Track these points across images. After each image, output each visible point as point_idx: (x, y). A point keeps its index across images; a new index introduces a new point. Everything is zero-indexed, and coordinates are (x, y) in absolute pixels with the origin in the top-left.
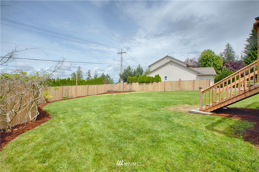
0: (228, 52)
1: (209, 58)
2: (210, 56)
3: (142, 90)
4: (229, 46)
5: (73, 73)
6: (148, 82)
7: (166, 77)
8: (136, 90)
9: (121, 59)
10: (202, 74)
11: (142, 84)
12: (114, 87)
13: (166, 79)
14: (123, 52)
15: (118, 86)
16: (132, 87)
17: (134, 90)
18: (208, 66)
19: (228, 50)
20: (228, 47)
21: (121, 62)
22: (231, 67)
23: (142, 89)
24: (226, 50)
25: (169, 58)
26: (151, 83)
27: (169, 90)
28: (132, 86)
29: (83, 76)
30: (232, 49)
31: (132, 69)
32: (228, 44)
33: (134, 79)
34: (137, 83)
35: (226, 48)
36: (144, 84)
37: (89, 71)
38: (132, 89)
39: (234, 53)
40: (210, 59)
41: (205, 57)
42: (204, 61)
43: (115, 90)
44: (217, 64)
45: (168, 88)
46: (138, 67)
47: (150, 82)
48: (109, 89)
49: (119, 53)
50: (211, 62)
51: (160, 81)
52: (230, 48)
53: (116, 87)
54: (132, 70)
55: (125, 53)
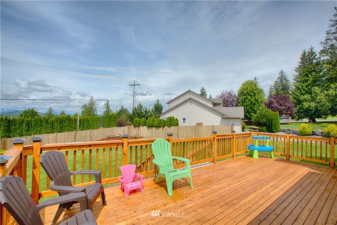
0: (282, 81)
1: (250, 91)
2: (250, 89)
3: (151, 137)
4: (282, 73)
5: (84, 106)
6: (158, 127)
7: (184, 119)
8: (144, 136)
9: (133, 93)
10: (226, 116)
11: (151, 128)
12: (117, 131)
13: (184, 122)
14: (136, 84)
15: (122, 130)
16: (139, 132)
17: (141, 136)
18: (249, 101)
19: (281, 79)
20: (282, 75)
21: (133, 97)
22: (276, 103)
23: (151, 135)
24: (280, 78)
25: (191, 93)
26: (162, 127)
27: (183, 137)
28: (140, 130)
29: (96, 109)
30: (286, 77)
31: (143, 107)
32: (282, 71)
33: (142, 122)
34: (145, 127)
35: (279, 75)
36: (154, 128)
37: (107, 102)
38: (139, 134)
39: (289, 82)
40: (251, 93)
41: (245, 90)
42: (244, 95)
43: (118, 136)
44: (259, 100)
45: (182, 135)
46: (156, 103)
47: (160, 127)
48: (110, 135)
49: (132, 85)
50: (252, 96)
51: (172, 126)
52: (284, 76)
53: (119, 132)
54: (144, 109)
55: (138, 85)
